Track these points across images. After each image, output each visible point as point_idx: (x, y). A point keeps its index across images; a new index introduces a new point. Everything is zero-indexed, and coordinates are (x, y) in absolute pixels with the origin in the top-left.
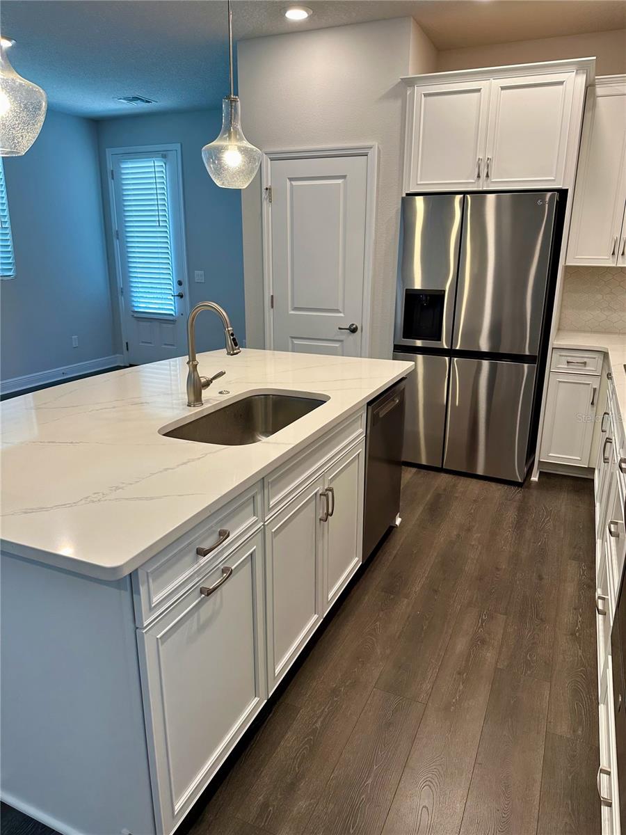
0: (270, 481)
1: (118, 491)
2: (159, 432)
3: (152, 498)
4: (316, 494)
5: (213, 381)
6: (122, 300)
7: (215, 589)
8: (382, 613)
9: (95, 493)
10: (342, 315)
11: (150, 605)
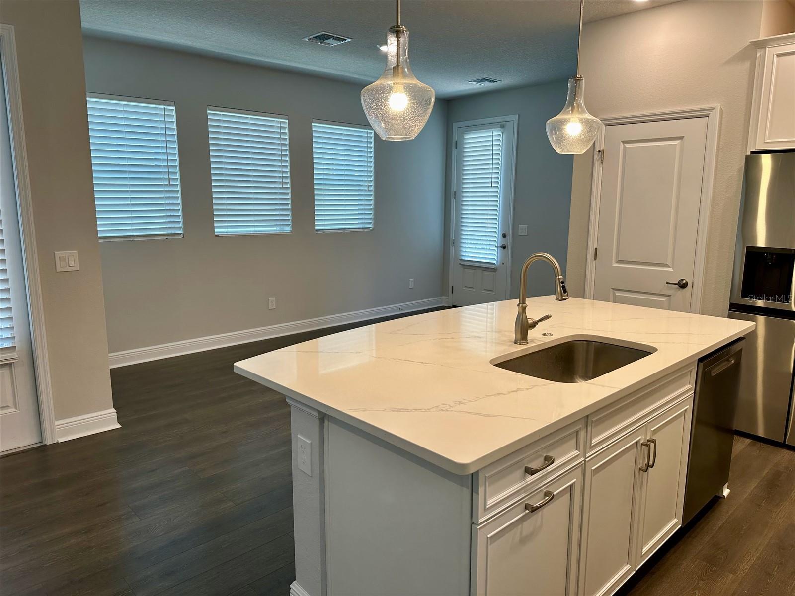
0: (594, 419)
1: (461, 405)
2: (491, 362)
3: (489, 416)
4: (637, 442)
5: (539, 323)
6: (452, 250)
7: (538, 508)
8: (702, 582)
9: (444, 404)
10: (670, 269)
11: (485, 507)
